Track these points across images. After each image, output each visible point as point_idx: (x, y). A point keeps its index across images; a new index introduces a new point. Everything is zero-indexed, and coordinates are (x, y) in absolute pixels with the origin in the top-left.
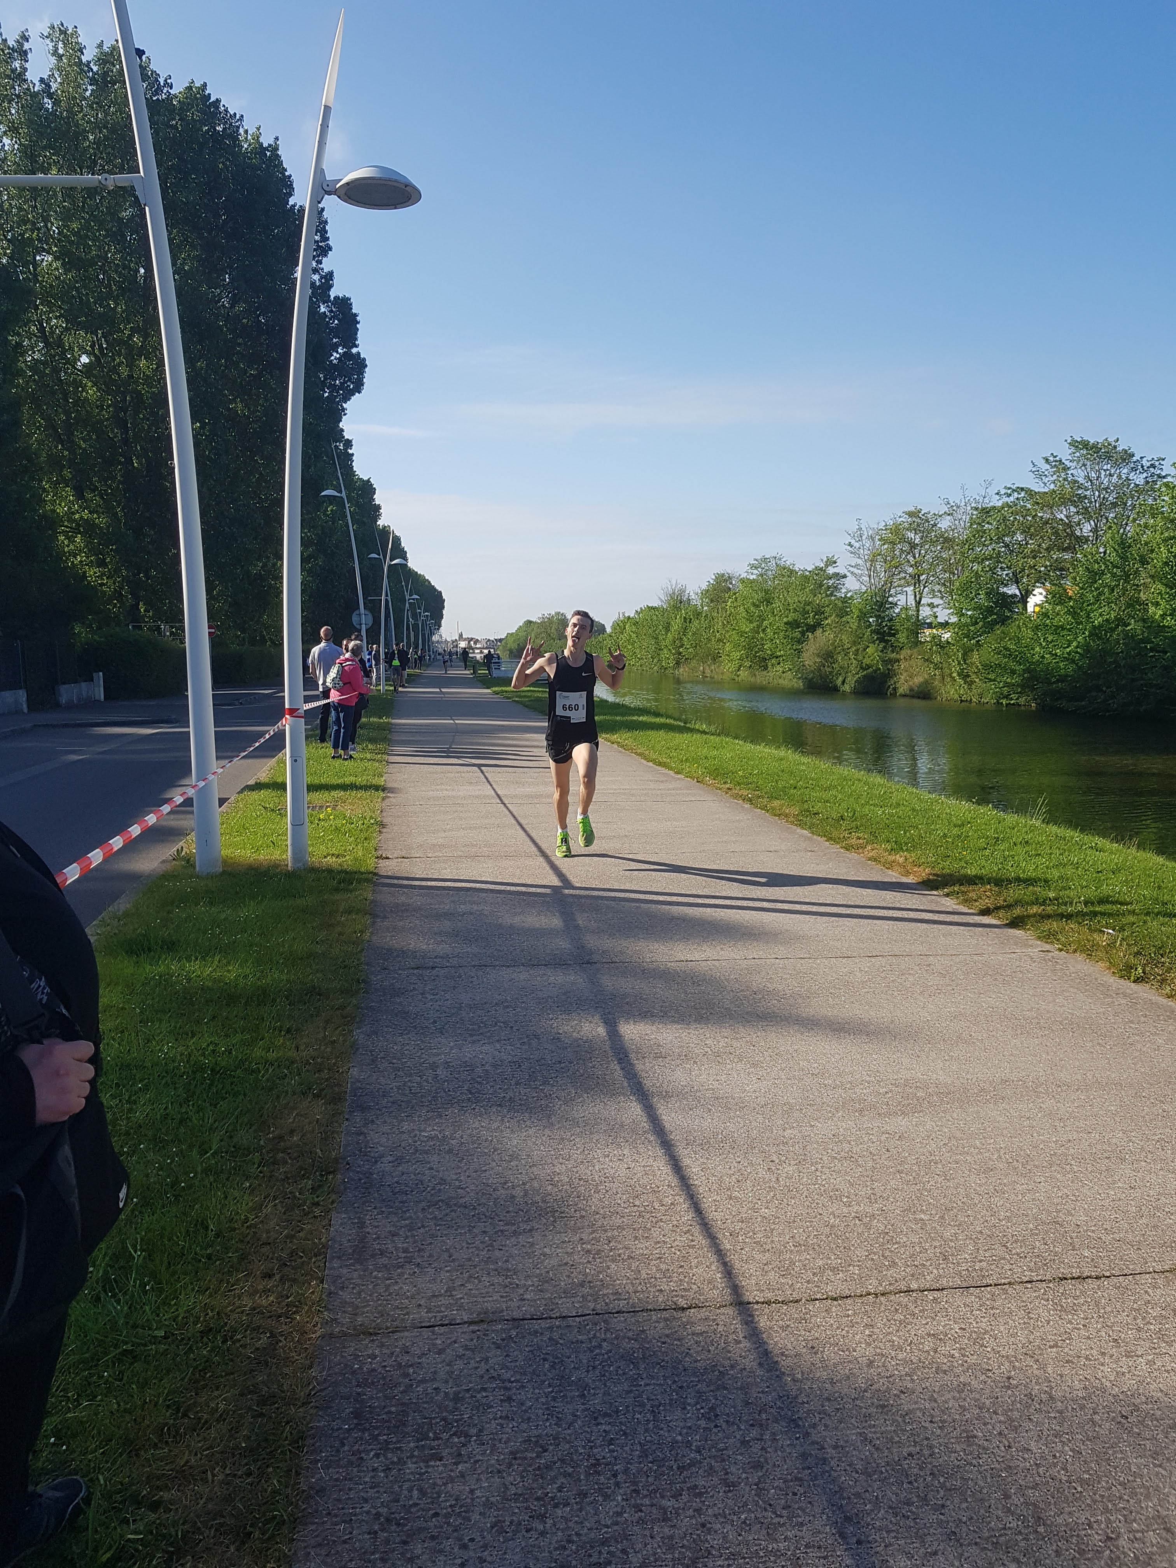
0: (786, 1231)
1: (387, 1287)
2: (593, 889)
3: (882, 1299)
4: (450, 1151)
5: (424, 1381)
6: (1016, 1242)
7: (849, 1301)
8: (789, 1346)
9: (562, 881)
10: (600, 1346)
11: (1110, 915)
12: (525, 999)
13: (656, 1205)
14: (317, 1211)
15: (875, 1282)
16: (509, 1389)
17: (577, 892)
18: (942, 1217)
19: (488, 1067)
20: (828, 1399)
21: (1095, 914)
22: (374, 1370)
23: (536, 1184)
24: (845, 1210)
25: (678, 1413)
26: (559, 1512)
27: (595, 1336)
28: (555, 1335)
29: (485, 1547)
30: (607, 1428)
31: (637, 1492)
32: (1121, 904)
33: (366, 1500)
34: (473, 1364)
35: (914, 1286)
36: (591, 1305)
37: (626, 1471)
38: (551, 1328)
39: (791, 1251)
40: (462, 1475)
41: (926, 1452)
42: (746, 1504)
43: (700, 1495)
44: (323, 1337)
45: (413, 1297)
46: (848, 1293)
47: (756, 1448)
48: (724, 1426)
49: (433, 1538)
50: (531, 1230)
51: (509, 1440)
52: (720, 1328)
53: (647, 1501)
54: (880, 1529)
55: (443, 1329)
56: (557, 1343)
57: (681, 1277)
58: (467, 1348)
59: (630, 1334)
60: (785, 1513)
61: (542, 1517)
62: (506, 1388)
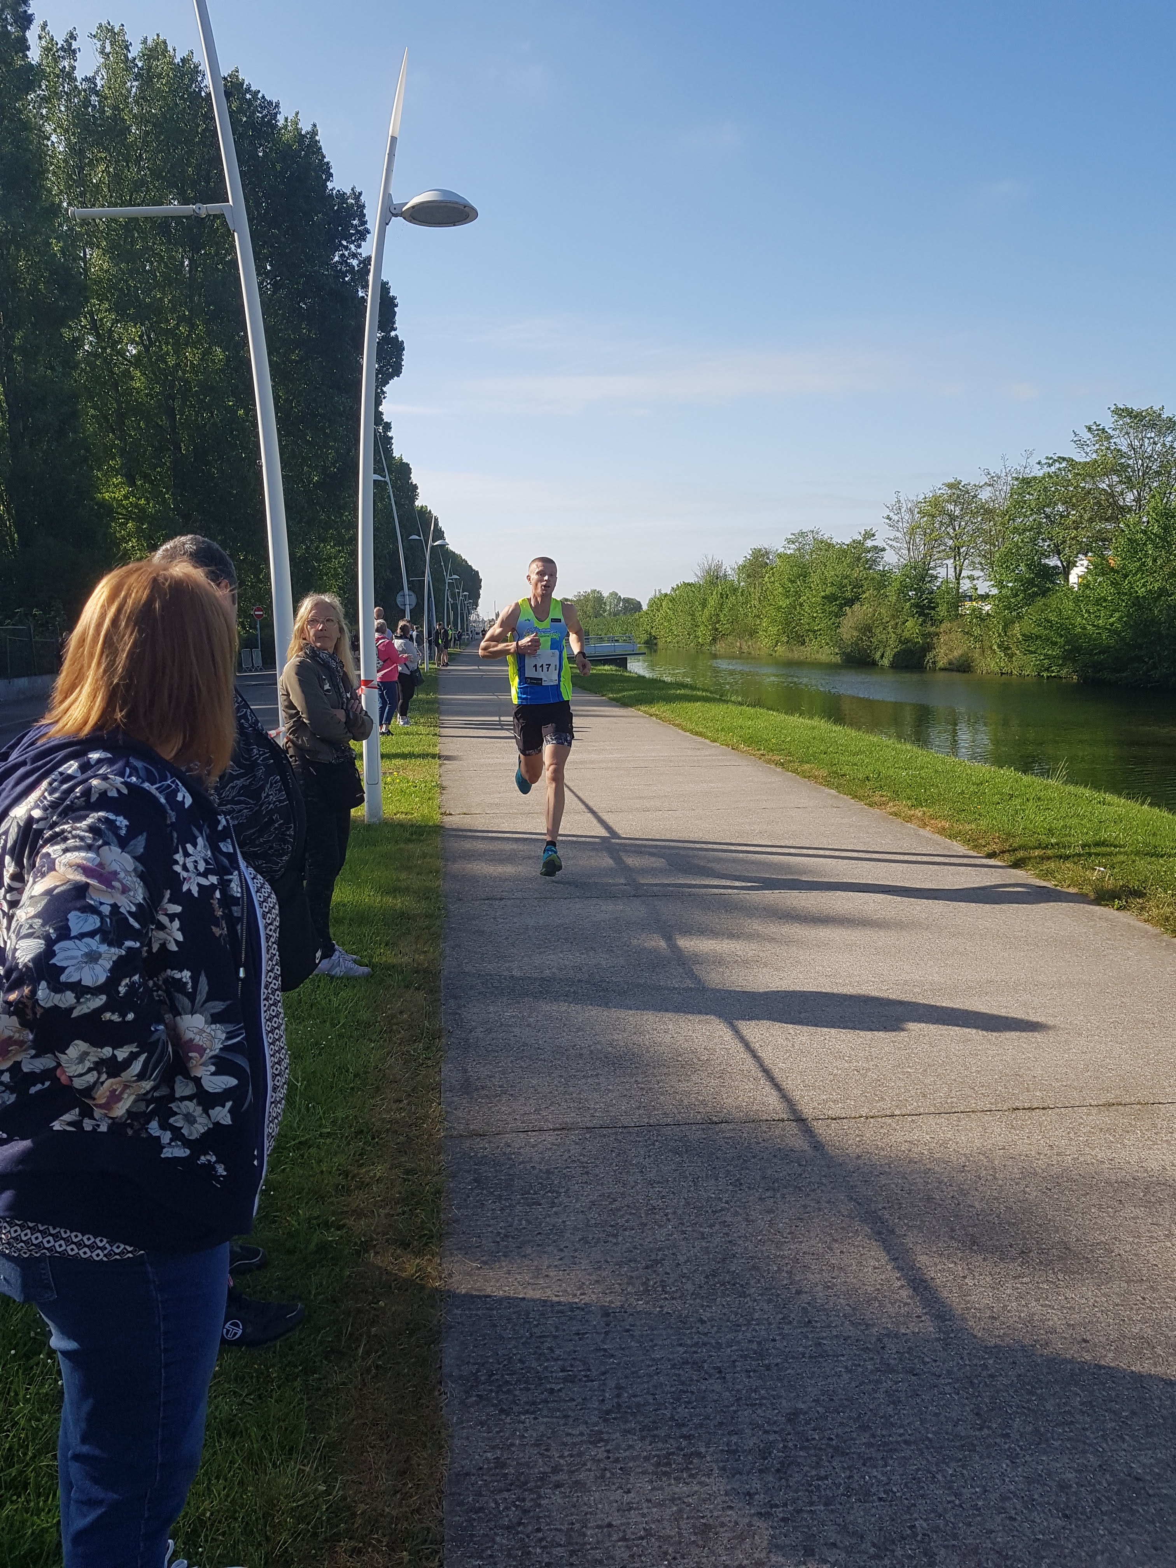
0: (798, 1077)
1: (490, 1108)
2: (637, 839)
3: (872, 1120)
4: (528, 1025)
5: (522, 1162)
6: (982, 1086)
7: (845, 1121)
8: (797, 1146)
9: (609, 832)
10: (654, 1145)
11: (1104, 855)
12: (581, 922)
13: (695, 1060)
14: (430, 1063)
15: (866, 1110)
16: (587, 1167)
17: (623, 841)
18: (925, 1071)
19: (554, 970)
20: (825, 1176)
21: (1090, 855)
22: (486, 1156)
23: (599, 1047)
24: (847, 1065)
25: (713, 1182)
26: (627, 1233)
27: (649, 1138)
28: (619, 1137)
29: (576, 1251)
30: (661, 1189)
31: (682, 1224)
32: (1115, 847)
33: (489, 1226)
34: (558, 1153)
35: (897, 1112)
36: (646, 1120)
37: (675, 1213)
38: (616, 1133)
39: (802, 1090)
40: (556, 1213)
41: (896, 1207)
42: (761, 1231)
43: (729, 1226)
44: (445, 1137)
45: (510, 1114)
46: (844, 1115)
47: (770, 1203)
48: (747, 1190)
49: (538, 1245)
50: (597, 1075)
51: (589, 1195)
52: (745, 1135)
53: (690, 1229)
54: (858, 1246)
55: (534, 1133)
56: (621, 1142)
57: (715, 1104)
58: (553, 1144)
59: (676, 1138)
60: (789, 1236)
61: (615, 1236)
62: (584, 1167)
